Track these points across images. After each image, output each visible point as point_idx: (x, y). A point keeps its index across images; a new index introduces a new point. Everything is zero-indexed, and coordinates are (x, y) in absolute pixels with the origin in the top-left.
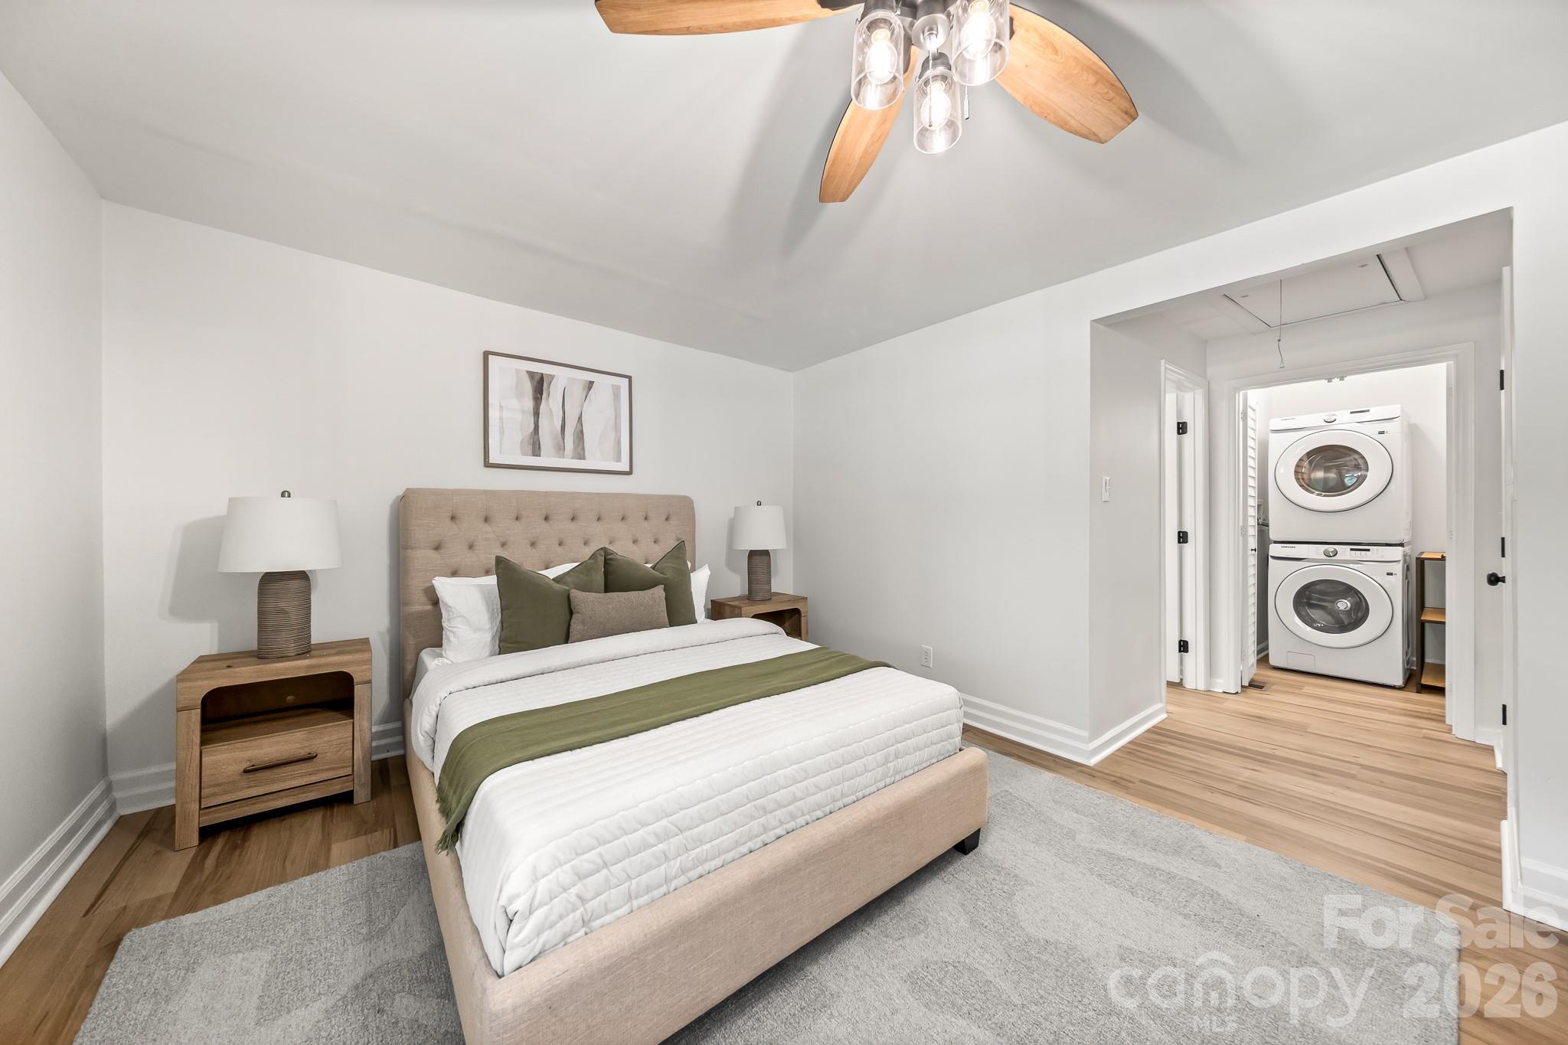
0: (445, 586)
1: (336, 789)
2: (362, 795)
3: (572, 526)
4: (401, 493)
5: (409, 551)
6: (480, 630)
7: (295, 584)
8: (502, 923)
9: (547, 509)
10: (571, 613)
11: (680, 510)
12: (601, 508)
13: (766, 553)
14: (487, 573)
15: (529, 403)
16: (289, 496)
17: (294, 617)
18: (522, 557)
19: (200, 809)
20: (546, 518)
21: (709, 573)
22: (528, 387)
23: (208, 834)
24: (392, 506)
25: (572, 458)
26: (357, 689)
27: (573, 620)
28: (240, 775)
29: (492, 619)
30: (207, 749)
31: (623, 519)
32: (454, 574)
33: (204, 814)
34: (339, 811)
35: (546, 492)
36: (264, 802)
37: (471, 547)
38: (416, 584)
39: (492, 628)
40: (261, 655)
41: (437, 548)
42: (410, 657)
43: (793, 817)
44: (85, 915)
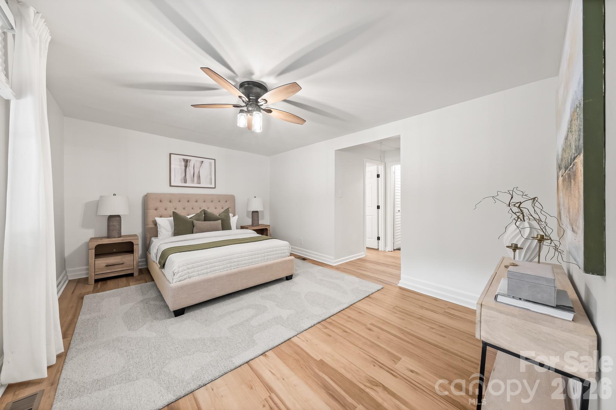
0: (159, 220)
1: (129, 272)
2: (136, 274)
3: (196, 204)
4: (145, 194)
5: (148, 210)
6: (168, 231)
7: (117, 218)
8: (173, 275)
9: (188, 199)
10: (194, 227)
11: (231, 199)
12: (205, 199)
13: (257, 212)
14: (170, 217)
15: (183, 168)
16: (116, 195)
17: (117, 227)
18: (181, 212)
19: (95, 275)
20: (188, 201)
21: (238, 217)
22: (183, 163)
23: (97, 281)
24: (143, 198)
25: (197, 184)
26: (135, 246)
27: (194, 228)
28: (105, 267)
29: (172, 228)
30: (96, 259)
31: (212, 201)
32: (161, 217)
33: (96, 276)
34: (130, 278)
35: (188, 194)
36: (110, 274)
37: (166, 209)
38: (150, 220)
39: (172, 231)
40: (108, 237)
41: (156, 209)
42: (148, 240)
43: (238, 265)
44: (72, 294)
